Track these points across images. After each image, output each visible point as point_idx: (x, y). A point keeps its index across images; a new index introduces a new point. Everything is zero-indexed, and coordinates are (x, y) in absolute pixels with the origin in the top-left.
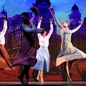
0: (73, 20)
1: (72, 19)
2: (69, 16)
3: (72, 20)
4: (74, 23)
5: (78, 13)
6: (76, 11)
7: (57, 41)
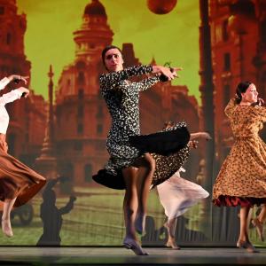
0: (87, 47)
1: (83, 46)
2: (75, 33)
3: (84, 50)
4: (88, 59)
5: (103, 29)
6: (98, 20)
7: (31, 115)
